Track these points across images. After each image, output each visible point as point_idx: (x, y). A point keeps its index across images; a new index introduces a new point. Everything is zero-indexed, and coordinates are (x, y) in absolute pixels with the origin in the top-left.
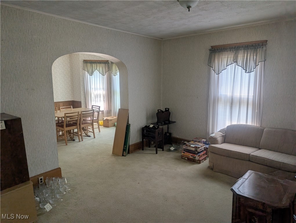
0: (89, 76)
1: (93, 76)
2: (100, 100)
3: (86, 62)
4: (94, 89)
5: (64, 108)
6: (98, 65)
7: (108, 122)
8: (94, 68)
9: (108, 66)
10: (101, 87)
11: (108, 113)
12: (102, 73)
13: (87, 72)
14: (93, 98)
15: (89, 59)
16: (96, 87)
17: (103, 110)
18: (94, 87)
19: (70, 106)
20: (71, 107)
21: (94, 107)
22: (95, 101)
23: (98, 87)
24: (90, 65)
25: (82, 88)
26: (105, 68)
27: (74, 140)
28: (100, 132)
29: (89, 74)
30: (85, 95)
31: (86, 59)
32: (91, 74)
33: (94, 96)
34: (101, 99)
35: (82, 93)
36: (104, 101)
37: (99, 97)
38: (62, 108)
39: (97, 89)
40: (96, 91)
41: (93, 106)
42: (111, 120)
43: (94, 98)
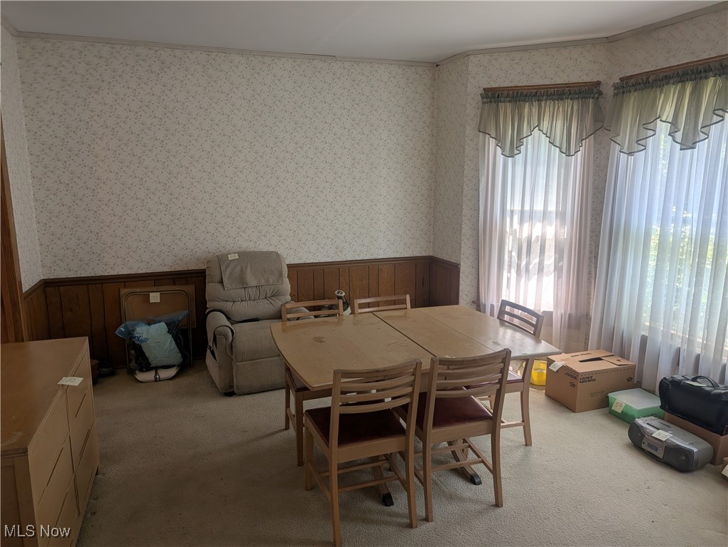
0: (500, 158)
1: (519, 158)
2: (541, 265)
3: (493, 96)
4: (516, 218)
5: (368, 305)
6: (548, 107)
7: (573, 385)
8: (529, 123)
9: (598, 109)
10: (552, 207)
11: (569, 327)
12: (561, 144)
13: (492, 142)
14: (510, 252)
15: (507, 84)
16: (527, 208)
17: (551, 309)
18: (517, 207)
19: (401, 297)
20: (404, 302)
21: (508, 309)
22: (519, 266)
23: (539, 207)
24: (509, 111)
25: (466, 211)
26: (581, 121)
27: (387, 500)
28: (528, 443)
29: (503, 150)
30: (478, 240)
31: (494, 85)
32: (512, 150)
33: (516, 246)
34: (546, 262)
35: (466, 230)
36: (558, 269)
37: (536, 248)
38: (361, 306)
39: (531, 218)
40: (526, 226)
41: (504, 303)
42: (589, 377)
43: (514, 254)
